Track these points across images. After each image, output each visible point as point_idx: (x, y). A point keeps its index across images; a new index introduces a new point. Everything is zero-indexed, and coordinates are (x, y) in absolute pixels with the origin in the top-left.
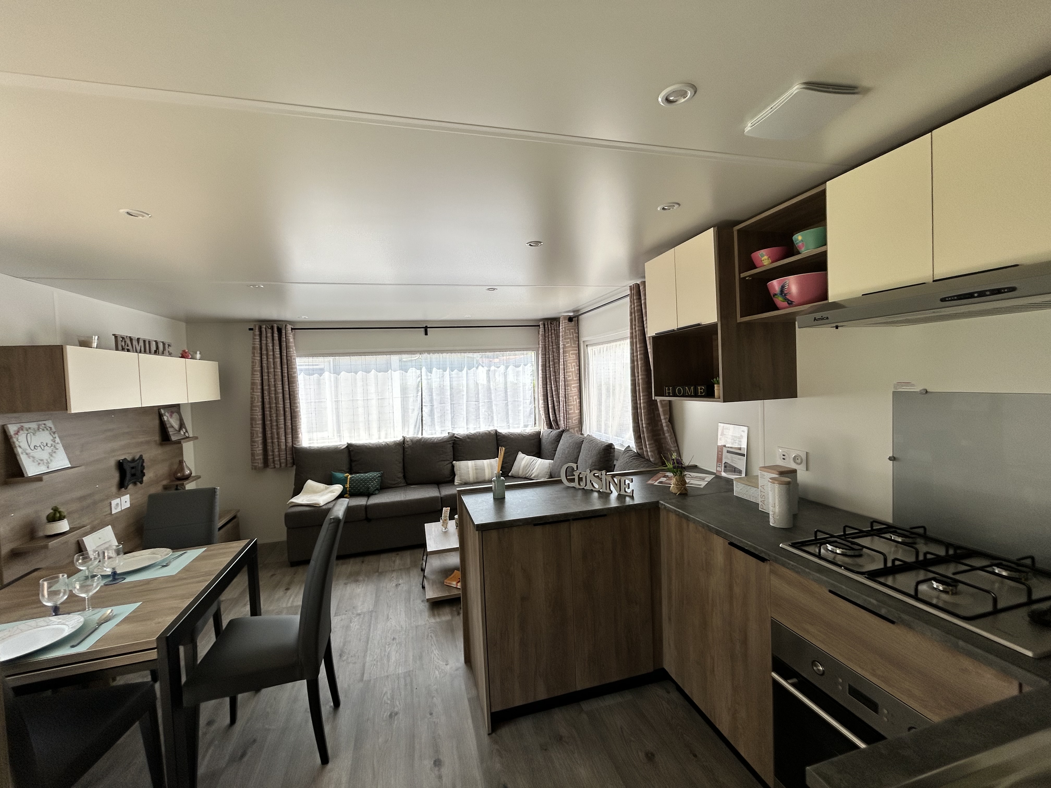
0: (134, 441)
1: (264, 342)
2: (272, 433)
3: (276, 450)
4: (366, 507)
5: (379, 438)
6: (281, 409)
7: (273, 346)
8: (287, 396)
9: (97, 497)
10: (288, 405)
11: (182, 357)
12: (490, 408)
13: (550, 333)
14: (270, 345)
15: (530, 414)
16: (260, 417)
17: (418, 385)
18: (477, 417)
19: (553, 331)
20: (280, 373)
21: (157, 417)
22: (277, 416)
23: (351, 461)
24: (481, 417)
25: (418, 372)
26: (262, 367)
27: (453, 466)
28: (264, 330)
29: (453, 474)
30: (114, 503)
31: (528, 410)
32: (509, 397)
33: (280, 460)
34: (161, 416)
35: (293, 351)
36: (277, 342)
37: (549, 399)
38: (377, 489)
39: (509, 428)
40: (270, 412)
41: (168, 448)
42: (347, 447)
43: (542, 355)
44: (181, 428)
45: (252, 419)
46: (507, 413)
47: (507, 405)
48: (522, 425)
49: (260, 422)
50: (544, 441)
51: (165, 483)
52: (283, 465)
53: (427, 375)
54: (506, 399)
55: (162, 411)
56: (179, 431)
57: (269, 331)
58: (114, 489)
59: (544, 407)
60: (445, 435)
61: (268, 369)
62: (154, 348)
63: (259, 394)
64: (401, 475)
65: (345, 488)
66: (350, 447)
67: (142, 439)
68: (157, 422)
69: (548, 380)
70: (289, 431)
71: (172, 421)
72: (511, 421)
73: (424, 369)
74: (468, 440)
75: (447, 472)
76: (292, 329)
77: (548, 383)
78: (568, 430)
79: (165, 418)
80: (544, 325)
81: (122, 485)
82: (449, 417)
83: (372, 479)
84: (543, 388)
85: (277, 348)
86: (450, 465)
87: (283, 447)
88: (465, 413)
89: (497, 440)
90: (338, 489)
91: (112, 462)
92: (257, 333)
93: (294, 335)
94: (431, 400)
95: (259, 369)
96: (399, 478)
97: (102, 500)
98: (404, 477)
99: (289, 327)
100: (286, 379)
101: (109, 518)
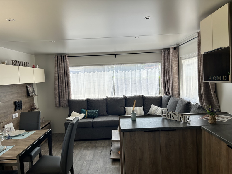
0: (19, 95)
1: (59, 62)
2: (61, 94)
3: (63, 100)
4: (92, 122)
5: (98, 97)
6: (65, 86)
7: (62, 63)
8: (66, 81)
9: (9, 113)
10: (67, 84)
11: (33, 67)
12: (141, 86)
13: (167, 55)
14: (61, 62)
15: (158, 89)
16: (58, 88)
17: (113, 77)
19: (168, 54)
20: (64, 73)
21: (26, 88)
22: (63, 88)
23: (88, 105)
25: (113, 72)
26: (58, 70)
27: (125, 109)
28: (58, 57)
29: (125, 112)
30: (13, 115)
31: (157, 87)
32: (149, 82)
33: (64, 104)
34: (27, 87)
35: (68, 64)
36: (63, 61)
37: (166, 83)
38: (97, 116)
39: (149, 95)
40: (61, 86)
41: (29, 98)
42: (87, 100)
43: (163, 64)
44: (33, 92)
45: (55, 89)
47: (148, 85)
48: (154, 93)
49: (58, 90)
50: (163, 100)
51: (28, 110)
52: (65, 106)
53: (116, 74)
54: (147, 83)
55: (27, 85)
57: (60, 57)
58: (13, 111)
59: (164, 86)
60: (123, 96)
61: (60, 71)
62: (24, 64)
63: (57, 80)
65: (85, 115)
67: (22, 95)
68: (26, 89)
69: (165, 75)
70: (67, 93)
71: (30, 89)
73: (115, 71)
74: (131, 99)
76: (68, 57)
77: (166, 76)
78: (173, 96)
79: (28, 88)
80: (164, 51)
81: (15, 110)
82: (124, 90)
83: (95, 112)
84: (163, 78)
85: (63, 63)
87: (65, 99)
88: (130, 88)
89: (143, 99)
90: (83, 115)
91: (13, 102)
92: (56, 58)
93: (69, 59)
94: (117, 83)
95: (57, 71)
96: (105, 112)
98: (107, 112)
100: (66, 75)
101: (12, 120)
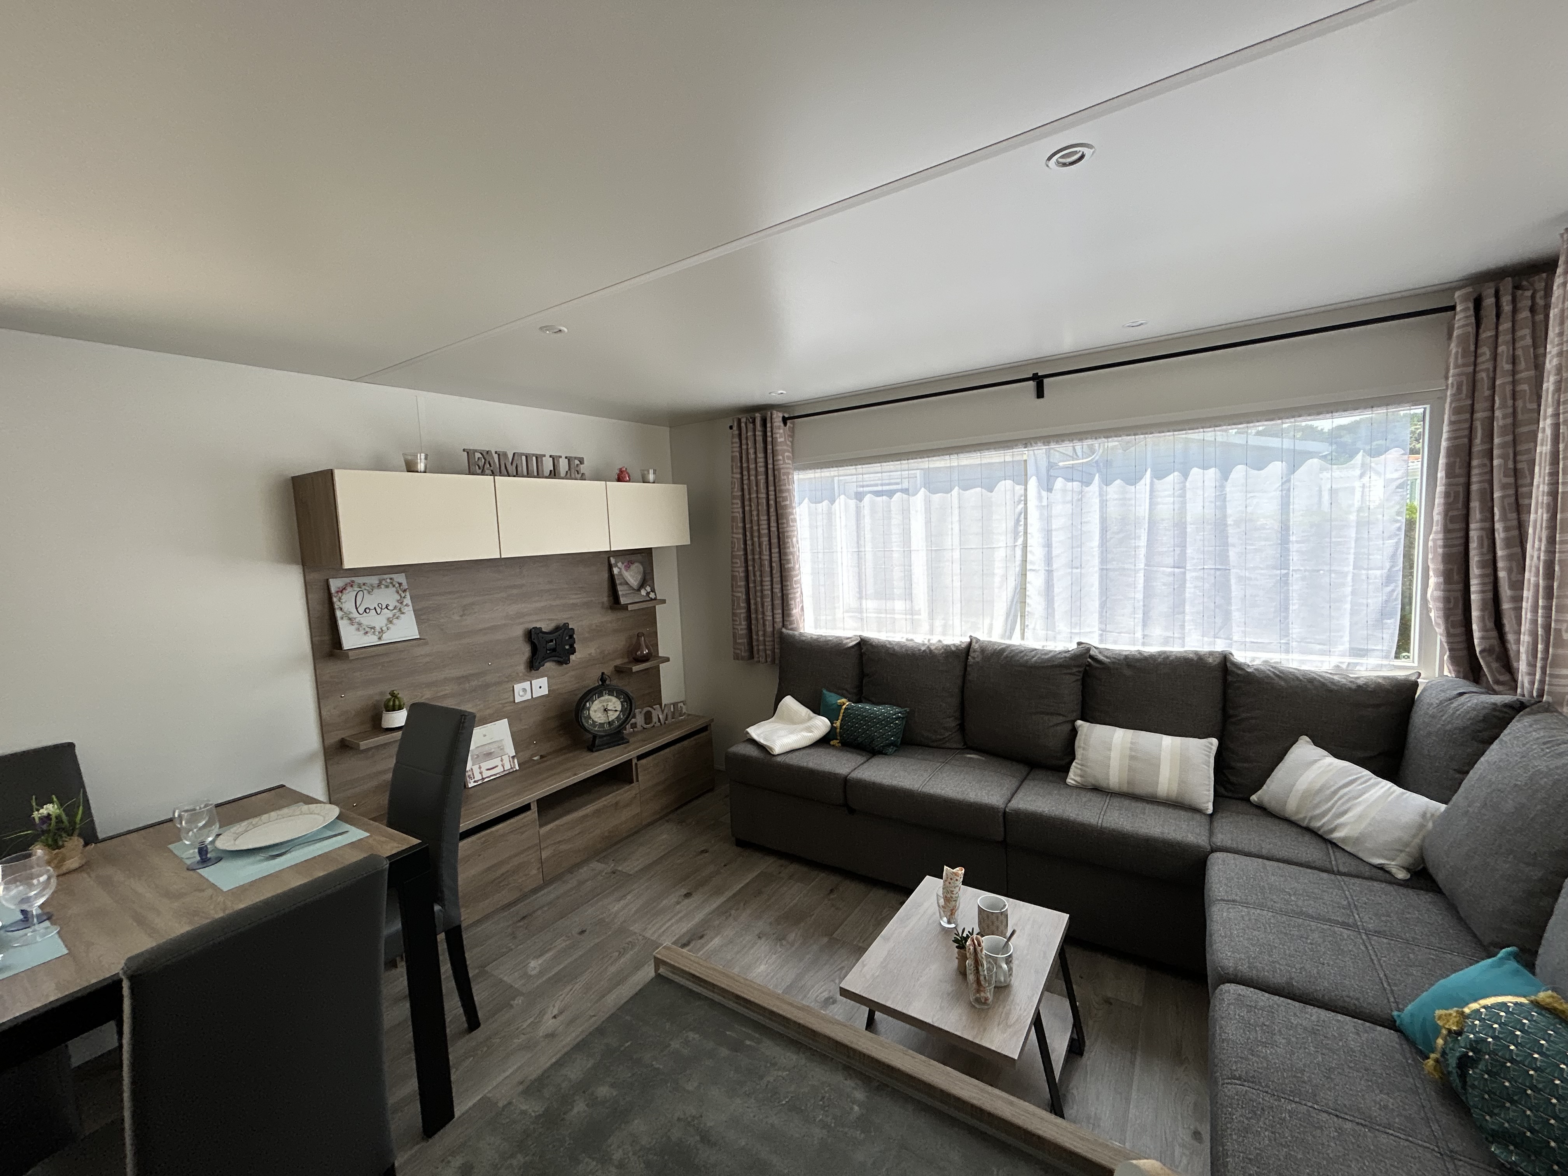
0: (558, 602)
1: (744, 447)
2: (756, 604)
3: (761, 633)
6: (767, 563)
7: (755, 453)
8: (774, 541)
9: (489, 678)
10: (775, 557)
14: (751, 451)
15: (1384, 614)
16: (742, 575)
17: (1018, 521)
18: (1178, 607)
20: (764, 501)
21: (606, 568)
22: (761, 576)
24: (1188, 608)
25: (1019, 489)
26: (743, 490)
27: (1074, 732)
28: (743, 425)
29: (1068, 753)
30: (518, 687)
31: (1375, 601)
33: (765, 650)
34: (610, 567)
35: (784, 458)
36: (760, 445)
40: (754, 567)
41: (621, 615)
42: (859, 644)
44: (642, 586)
45: (733, 578)
46: (1284, 607)
48: (1344, 645)
49: (743, 583)
51: (618, 662)
52: (769, 660)
53: (1040, 498)
54: (1283, 564)
55: (613, 561)
56: (639, 590)
57: (751, 426)
58: (522, 668)
61: (750, 494)
62: (548, 465)
63: (741, 536)
64: (952, 723)
65: (833, 728)
66: (863, 644)
67: (574, 599)
68: (606, 575)
70: (778, 602)
71: (631, 576)
72: (1296, 630)
73: (1033, 483)
74: (1128, 672)
75: (1054, 742)
76: (785, 420)
79: (616, 571)
80: (1478, 303)
81: (533, 665)
84: (1447, 531)
85: (761, 455)
86: (1067, 728)
87: (769, 629)
89: (1226, 684)
90: (821, 725)
91: (518, 631)
92: (737, 432)
94: (1050, 558)
95: (740, 493)
96: (946, 729)
97: (499, 683)
98: (962, 728)
99: (778, 416)
100: (772, 510)
101: (509, 708)
